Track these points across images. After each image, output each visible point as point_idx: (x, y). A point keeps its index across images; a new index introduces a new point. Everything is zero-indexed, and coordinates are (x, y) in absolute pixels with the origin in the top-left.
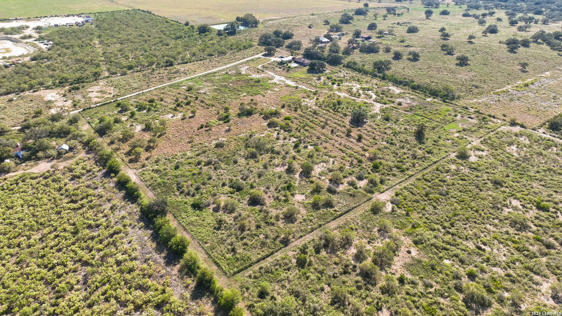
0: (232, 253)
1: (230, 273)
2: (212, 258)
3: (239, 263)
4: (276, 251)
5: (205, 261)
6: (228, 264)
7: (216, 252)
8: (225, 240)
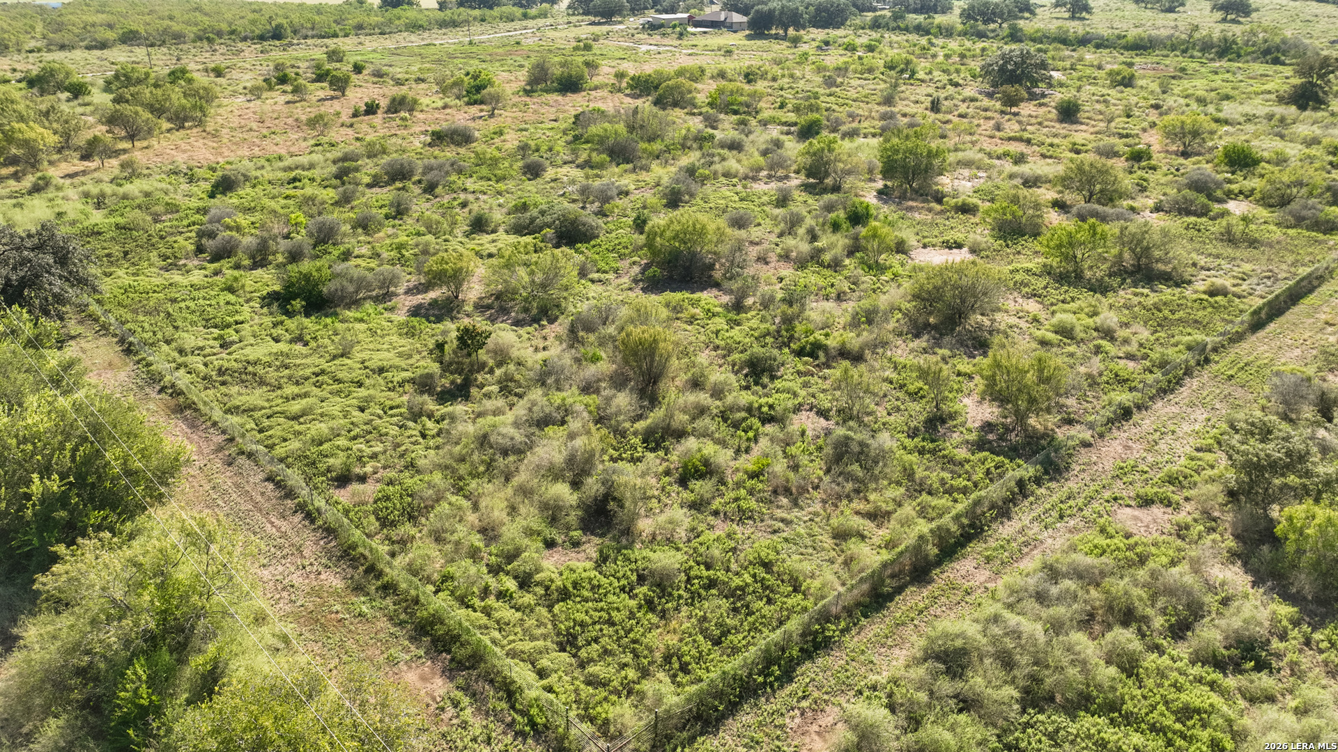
0: (592, 547)
1: (604, 728)
2: (388, 588)
3: (684, 620)
4: (1003, 510)
5: (314, 620)
6: (568, 642)
7: (438, 537)
8: (520, 451)
